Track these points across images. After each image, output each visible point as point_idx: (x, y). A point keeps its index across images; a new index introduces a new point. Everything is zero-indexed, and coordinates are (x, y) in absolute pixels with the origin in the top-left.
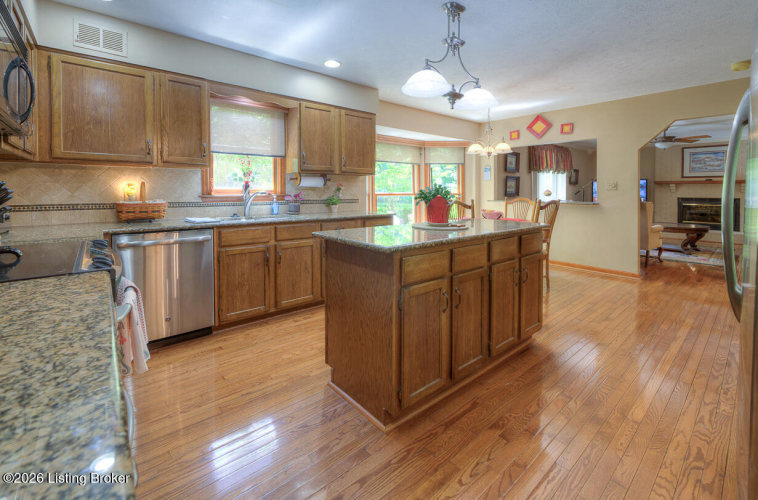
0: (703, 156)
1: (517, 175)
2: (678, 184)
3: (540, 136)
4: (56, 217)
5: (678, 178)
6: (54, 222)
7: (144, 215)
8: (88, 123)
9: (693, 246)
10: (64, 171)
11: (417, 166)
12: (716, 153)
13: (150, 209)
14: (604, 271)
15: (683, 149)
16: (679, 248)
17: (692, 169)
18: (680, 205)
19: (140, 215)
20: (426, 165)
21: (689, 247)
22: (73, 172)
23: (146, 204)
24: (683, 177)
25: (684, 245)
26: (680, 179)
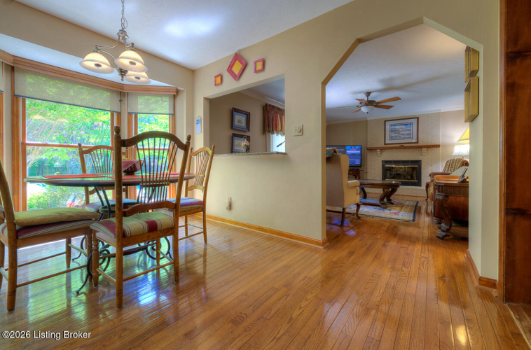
0: (397, 127)
1: (248, 134)
2: (382, 149)
3: (237, 77)
5: (381, 144)
9: (389, 200)
11: (117, 116)
12: (406, 124)
14: (291, 236)
15: (385, 121)
16: (377, 202)
17: (391, 138)
18: (383, 166)
20: (130, 114)
21: (385, 200)
24: (385, 144)
25: (382, 199)
26: (383, 145)
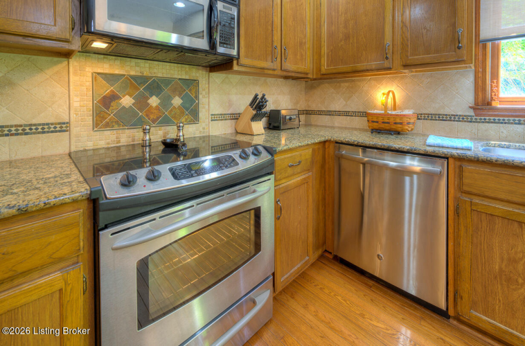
4: (339, 121)
6: (336, 125)
7: (386, 126)
8: (341, 40)
10: (342, 84)
13: (392, 120)
19: (383, 126)
22: (347, 84)
23: (388, 114)
